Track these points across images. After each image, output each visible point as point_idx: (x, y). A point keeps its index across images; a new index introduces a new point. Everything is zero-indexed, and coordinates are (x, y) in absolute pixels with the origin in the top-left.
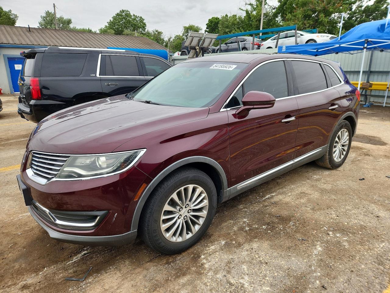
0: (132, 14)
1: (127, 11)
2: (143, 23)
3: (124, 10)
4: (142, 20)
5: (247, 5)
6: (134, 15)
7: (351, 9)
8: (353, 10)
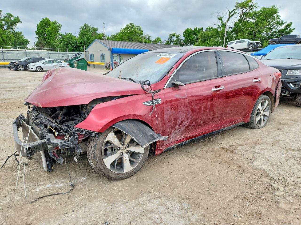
0: (135, 25)
1: (133, 23)
2: (141, 30)
3: (131, 23)
4: (140, 28)
5: (215, 25)
6: (136, 26)
7: (272, 30)
8: (273, 30)
